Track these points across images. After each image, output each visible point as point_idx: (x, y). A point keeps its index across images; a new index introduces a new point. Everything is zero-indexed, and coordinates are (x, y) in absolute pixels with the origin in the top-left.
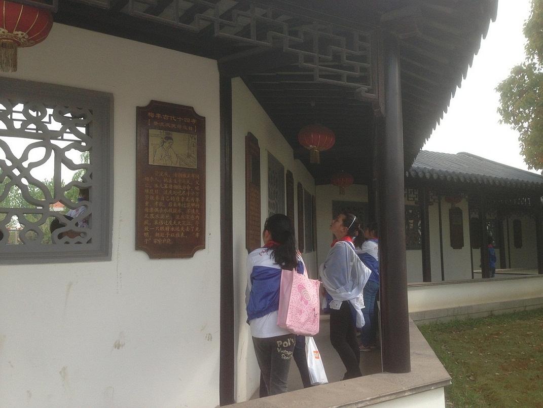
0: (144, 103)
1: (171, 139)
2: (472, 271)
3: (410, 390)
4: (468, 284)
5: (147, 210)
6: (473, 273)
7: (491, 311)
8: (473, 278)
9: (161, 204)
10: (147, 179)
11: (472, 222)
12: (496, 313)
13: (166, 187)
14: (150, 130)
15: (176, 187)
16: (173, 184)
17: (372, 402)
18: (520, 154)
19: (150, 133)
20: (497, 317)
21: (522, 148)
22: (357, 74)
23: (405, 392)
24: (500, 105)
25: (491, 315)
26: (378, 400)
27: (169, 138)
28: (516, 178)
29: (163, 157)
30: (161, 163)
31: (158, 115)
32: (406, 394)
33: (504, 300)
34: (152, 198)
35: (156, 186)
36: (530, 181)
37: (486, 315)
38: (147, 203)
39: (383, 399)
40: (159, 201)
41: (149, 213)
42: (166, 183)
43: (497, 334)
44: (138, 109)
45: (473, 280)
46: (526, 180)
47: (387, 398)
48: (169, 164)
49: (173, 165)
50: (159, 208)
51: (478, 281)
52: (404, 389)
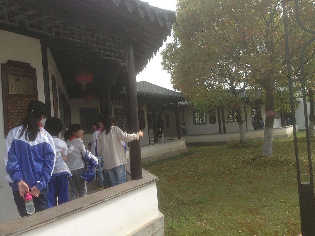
0: (4, 61)
1: (20, 80)
2: (149, 140)
3: (145, 184)
4: (148, 146)
5: (10, 117)
6: (149, 141)
7: (159, 158)
8: (149, 143)
9: (16, 114)
10: (8, 101)
11: (148, 115)
12: (161, 159)
13: (18, 105)
14: (9, 76)
15: (24, 105)
16: (22, 103)
17: (133, 189)
18: (171, 83)
19: (9, 77)
20: (162, 160)
21: (172, 81)
22: (117, 55)
23: (143, 184)
24: (162, 61)
25: (159, 160)
26: (135, 188)
27: (18, 80)
28: (168, 94)
29: (16, 89)
30: (16, 93)
31: (13, 68)
32: (144, 185)
33: (164, 152)
34: (12, 111)
35: (14, 105)
36: (174, 95)
37: (157, 160)
38: (9, 114)
39: (137, 188)
40: (15, 112)
41: (11, 119)
42: (18, 103)
43: (163, 168)
44: (2, 64)
45: (150, 144)
46: (172, 95)
47: (138, 187)
48: (19, 93)
49: (21, 94)
50: (16, 116)
51: (152, 144)
52: (143, 183)
